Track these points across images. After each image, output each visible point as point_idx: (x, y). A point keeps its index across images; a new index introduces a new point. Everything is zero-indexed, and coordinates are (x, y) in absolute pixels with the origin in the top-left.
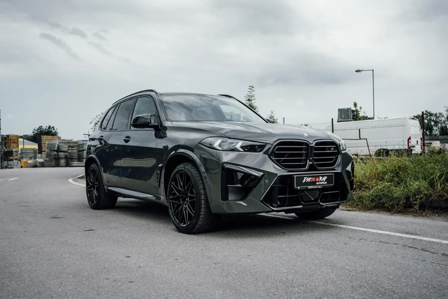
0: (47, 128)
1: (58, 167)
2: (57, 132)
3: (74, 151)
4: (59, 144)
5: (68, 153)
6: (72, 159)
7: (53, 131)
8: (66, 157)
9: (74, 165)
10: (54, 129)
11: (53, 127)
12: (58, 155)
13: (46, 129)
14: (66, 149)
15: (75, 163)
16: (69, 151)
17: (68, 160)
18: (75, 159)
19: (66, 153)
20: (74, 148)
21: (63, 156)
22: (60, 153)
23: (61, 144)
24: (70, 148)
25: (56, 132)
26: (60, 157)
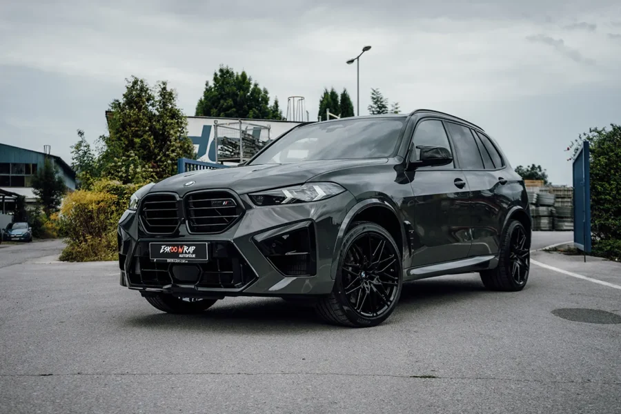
0: (529, 169)
1: (537, 230)
2: (546, 174)
3: (566, 204)
4: (540, 193)
5: (555, 208)
6: (562, 218)
7: (540, 173)
8: (551, 215)
9: (565, 228)
10: (540, 170)
11: (539, 167)
12: (537, 211)
13: (528, 171)
14: (551, 201)
15: (566, 224)
16: (556, 205)
17: (553, 219)
18: (567, 218)
19: (550, 208)
20: (566, 200)
21: (546, 213)
22: (541, 208)
23: (544, 193)
24: (560, 200)
25: (543, 175)
26: (541, 214)
